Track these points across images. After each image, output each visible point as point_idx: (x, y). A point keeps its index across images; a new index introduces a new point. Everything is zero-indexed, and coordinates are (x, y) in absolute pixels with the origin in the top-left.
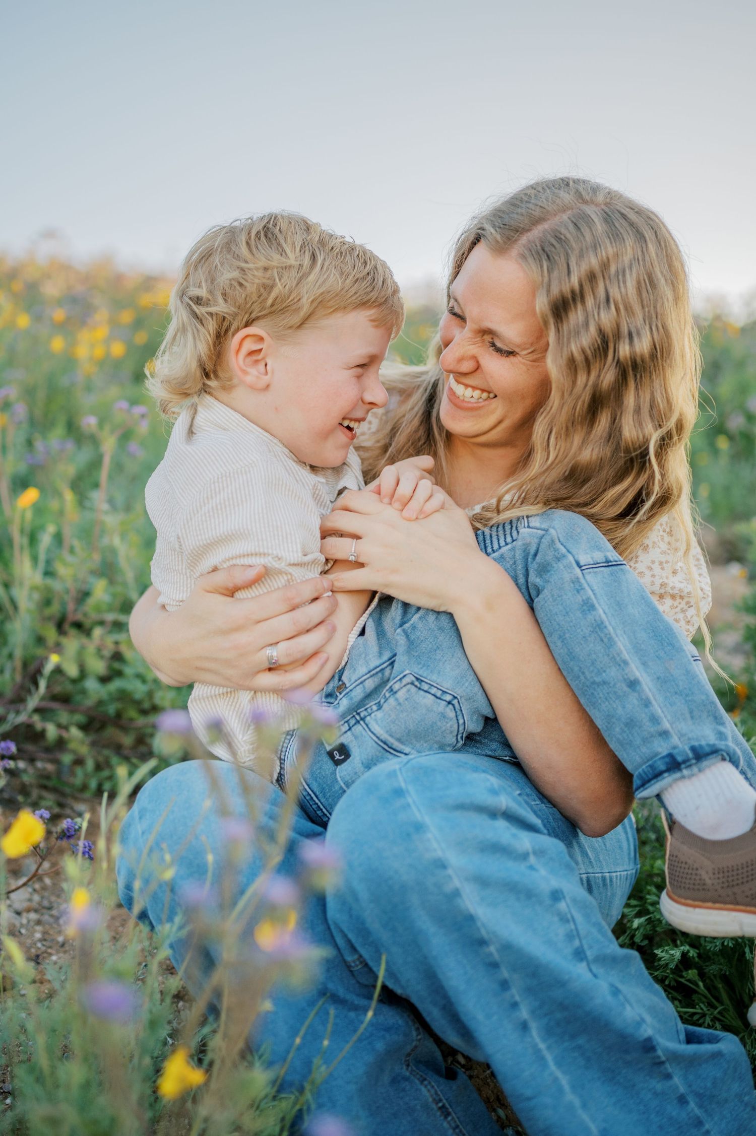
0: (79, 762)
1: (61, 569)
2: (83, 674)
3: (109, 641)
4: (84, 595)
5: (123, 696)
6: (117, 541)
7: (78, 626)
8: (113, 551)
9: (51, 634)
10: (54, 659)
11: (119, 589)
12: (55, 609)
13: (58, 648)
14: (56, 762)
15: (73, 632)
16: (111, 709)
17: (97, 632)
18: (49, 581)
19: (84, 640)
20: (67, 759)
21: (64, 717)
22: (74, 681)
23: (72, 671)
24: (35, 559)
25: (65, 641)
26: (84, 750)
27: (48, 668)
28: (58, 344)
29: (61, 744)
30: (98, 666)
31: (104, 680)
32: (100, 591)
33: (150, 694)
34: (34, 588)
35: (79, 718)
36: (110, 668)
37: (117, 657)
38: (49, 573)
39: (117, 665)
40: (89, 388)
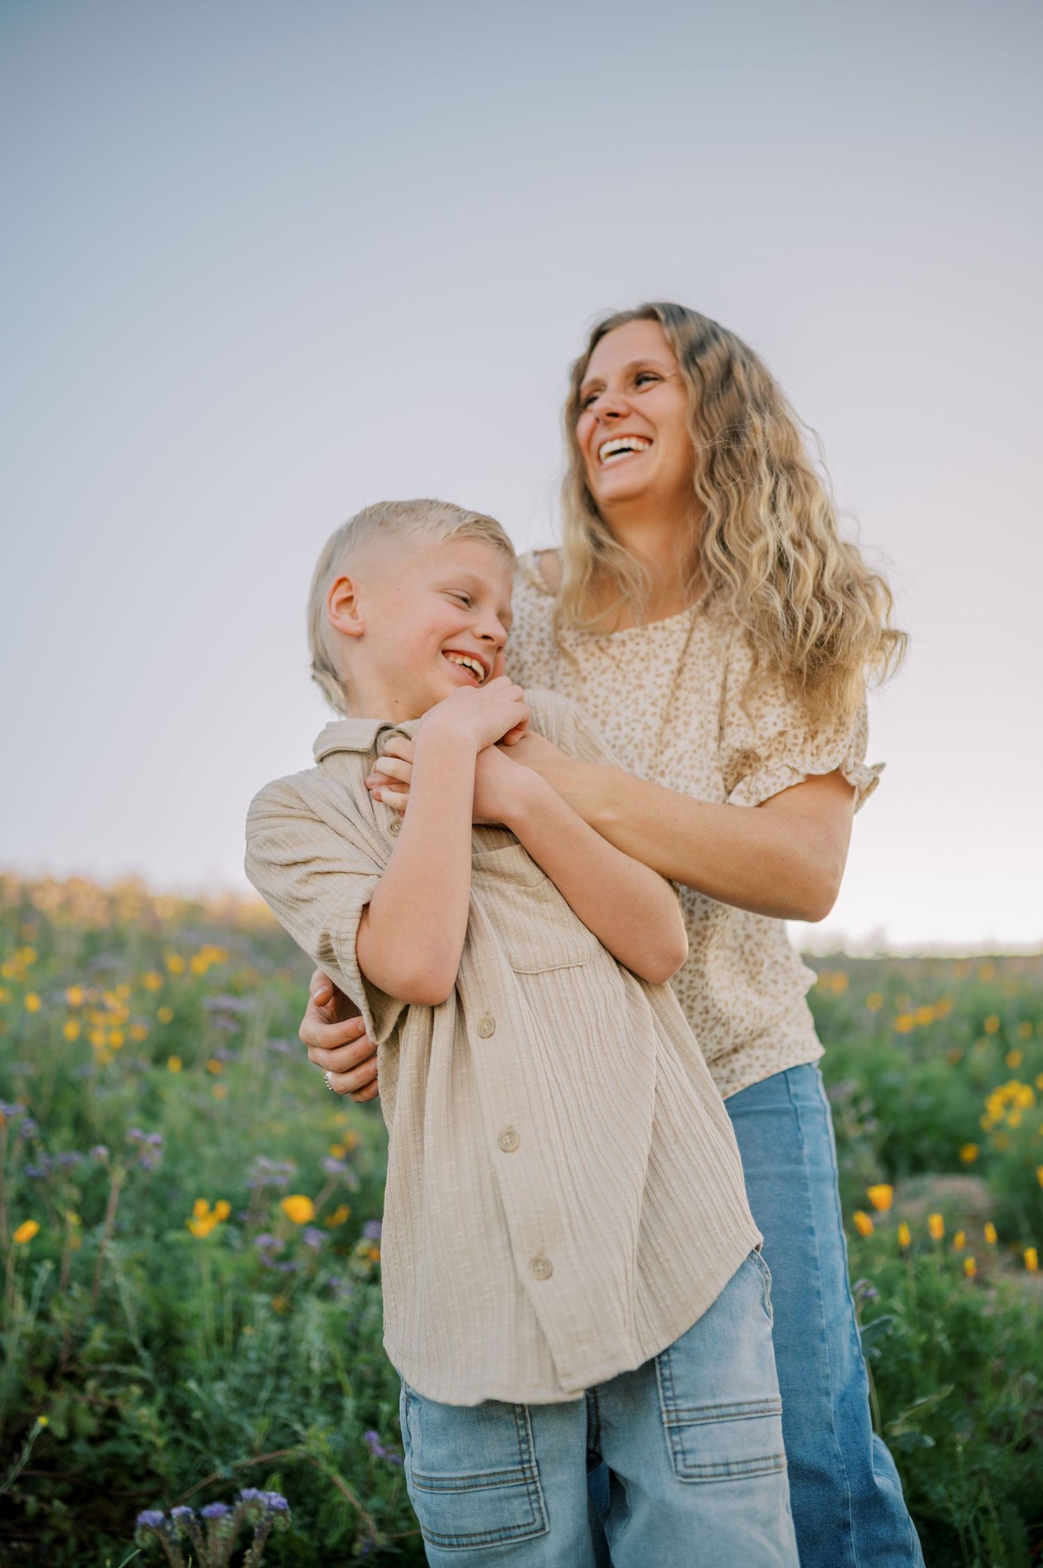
0: (61, 1540)
1: (57, 1314)
2: (72, 1435)
3: (104, 1395)
4: (81, 1341)
5: (116, 1460)
6: (121, 1279)
7: (70, 1376)
8: (116, 1288)
9: (39, 1388)
10: (42, 1421)
11: (117, 1334)
12: (44, 1360)
13: (46, 1406)
14: (35, 1541)
15: (65, 1384)
16: (101, 1476)
17: (91, 1385)
18: (43, 1326)
19: (77, 1395)
20: (47, 1537)
21: (47, 1488)
22: (61, 1442)
23: (60, 1431)
24: (27, 1295)
25: (54, 1396)
26: (67, 1526)
27: (36, 1431)
28: (71, 1030)
29: (42, 1518)
30: (88, 1424)
31: (94, 1441)
32: (98, 1338)
33: (145, 1457)
34: (24, 1336)
35: (64, 1488)
36: (102, 1426)
37: (112, 1413)
38: (43, 1316)
39: (110, 1423)
40: (102, 1082)
